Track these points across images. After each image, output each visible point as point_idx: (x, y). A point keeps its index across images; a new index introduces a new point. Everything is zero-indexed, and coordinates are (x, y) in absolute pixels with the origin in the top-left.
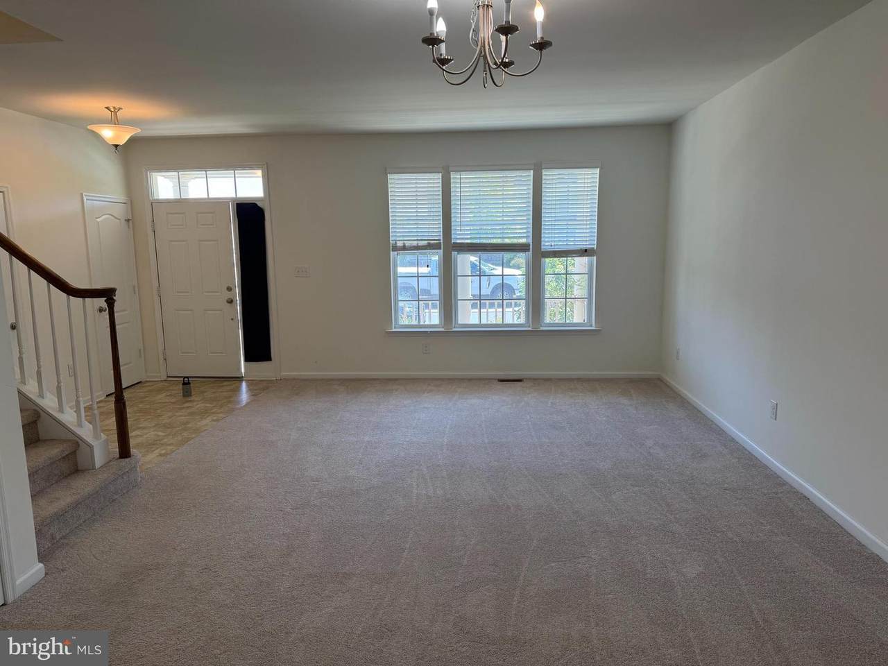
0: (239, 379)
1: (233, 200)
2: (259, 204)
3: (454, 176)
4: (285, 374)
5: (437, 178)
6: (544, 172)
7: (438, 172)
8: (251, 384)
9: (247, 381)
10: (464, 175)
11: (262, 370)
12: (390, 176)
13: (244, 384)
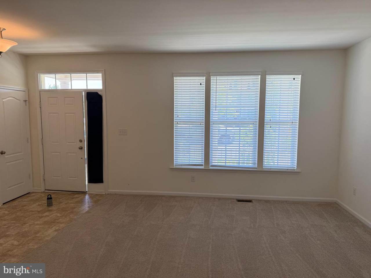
0: (84, 193)
1: (84, 90)
2: (100, 93)
3: (213, 79)
4: (111, 191)
5: (203, 79)
6: (267, 77)
7: (204, 76)
8: (92, 196)
9: (89, 194)
10: (219, 78)
11: (97, 188)
12: (175, 78)
13: (87, 197)
